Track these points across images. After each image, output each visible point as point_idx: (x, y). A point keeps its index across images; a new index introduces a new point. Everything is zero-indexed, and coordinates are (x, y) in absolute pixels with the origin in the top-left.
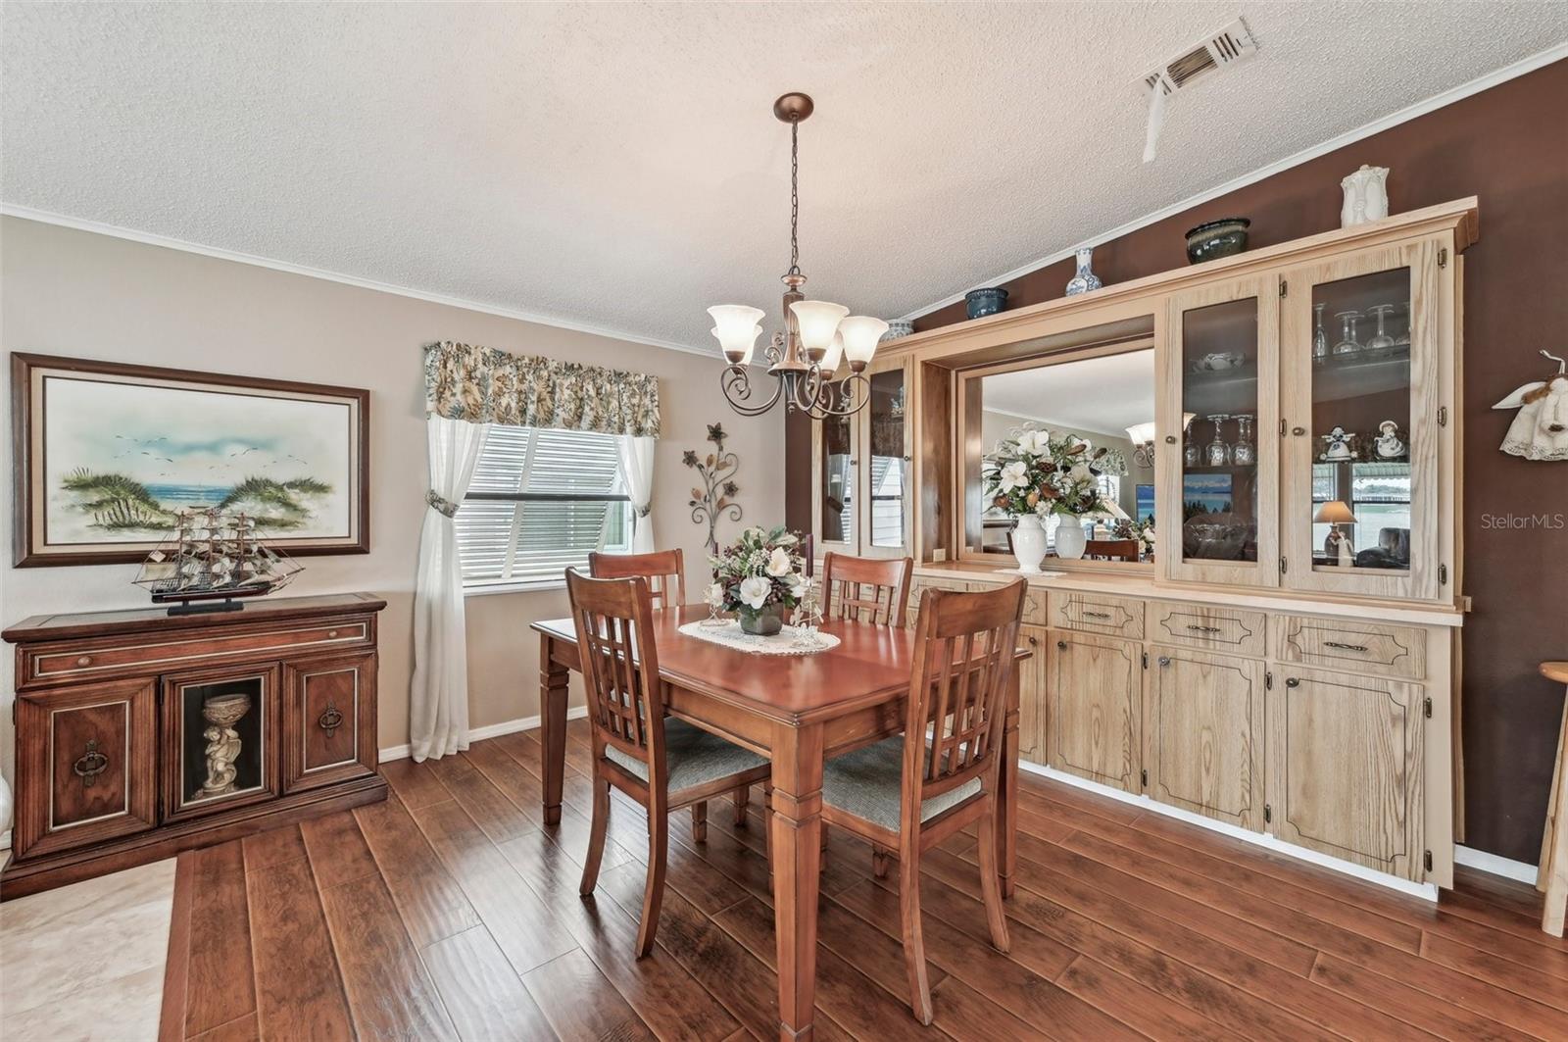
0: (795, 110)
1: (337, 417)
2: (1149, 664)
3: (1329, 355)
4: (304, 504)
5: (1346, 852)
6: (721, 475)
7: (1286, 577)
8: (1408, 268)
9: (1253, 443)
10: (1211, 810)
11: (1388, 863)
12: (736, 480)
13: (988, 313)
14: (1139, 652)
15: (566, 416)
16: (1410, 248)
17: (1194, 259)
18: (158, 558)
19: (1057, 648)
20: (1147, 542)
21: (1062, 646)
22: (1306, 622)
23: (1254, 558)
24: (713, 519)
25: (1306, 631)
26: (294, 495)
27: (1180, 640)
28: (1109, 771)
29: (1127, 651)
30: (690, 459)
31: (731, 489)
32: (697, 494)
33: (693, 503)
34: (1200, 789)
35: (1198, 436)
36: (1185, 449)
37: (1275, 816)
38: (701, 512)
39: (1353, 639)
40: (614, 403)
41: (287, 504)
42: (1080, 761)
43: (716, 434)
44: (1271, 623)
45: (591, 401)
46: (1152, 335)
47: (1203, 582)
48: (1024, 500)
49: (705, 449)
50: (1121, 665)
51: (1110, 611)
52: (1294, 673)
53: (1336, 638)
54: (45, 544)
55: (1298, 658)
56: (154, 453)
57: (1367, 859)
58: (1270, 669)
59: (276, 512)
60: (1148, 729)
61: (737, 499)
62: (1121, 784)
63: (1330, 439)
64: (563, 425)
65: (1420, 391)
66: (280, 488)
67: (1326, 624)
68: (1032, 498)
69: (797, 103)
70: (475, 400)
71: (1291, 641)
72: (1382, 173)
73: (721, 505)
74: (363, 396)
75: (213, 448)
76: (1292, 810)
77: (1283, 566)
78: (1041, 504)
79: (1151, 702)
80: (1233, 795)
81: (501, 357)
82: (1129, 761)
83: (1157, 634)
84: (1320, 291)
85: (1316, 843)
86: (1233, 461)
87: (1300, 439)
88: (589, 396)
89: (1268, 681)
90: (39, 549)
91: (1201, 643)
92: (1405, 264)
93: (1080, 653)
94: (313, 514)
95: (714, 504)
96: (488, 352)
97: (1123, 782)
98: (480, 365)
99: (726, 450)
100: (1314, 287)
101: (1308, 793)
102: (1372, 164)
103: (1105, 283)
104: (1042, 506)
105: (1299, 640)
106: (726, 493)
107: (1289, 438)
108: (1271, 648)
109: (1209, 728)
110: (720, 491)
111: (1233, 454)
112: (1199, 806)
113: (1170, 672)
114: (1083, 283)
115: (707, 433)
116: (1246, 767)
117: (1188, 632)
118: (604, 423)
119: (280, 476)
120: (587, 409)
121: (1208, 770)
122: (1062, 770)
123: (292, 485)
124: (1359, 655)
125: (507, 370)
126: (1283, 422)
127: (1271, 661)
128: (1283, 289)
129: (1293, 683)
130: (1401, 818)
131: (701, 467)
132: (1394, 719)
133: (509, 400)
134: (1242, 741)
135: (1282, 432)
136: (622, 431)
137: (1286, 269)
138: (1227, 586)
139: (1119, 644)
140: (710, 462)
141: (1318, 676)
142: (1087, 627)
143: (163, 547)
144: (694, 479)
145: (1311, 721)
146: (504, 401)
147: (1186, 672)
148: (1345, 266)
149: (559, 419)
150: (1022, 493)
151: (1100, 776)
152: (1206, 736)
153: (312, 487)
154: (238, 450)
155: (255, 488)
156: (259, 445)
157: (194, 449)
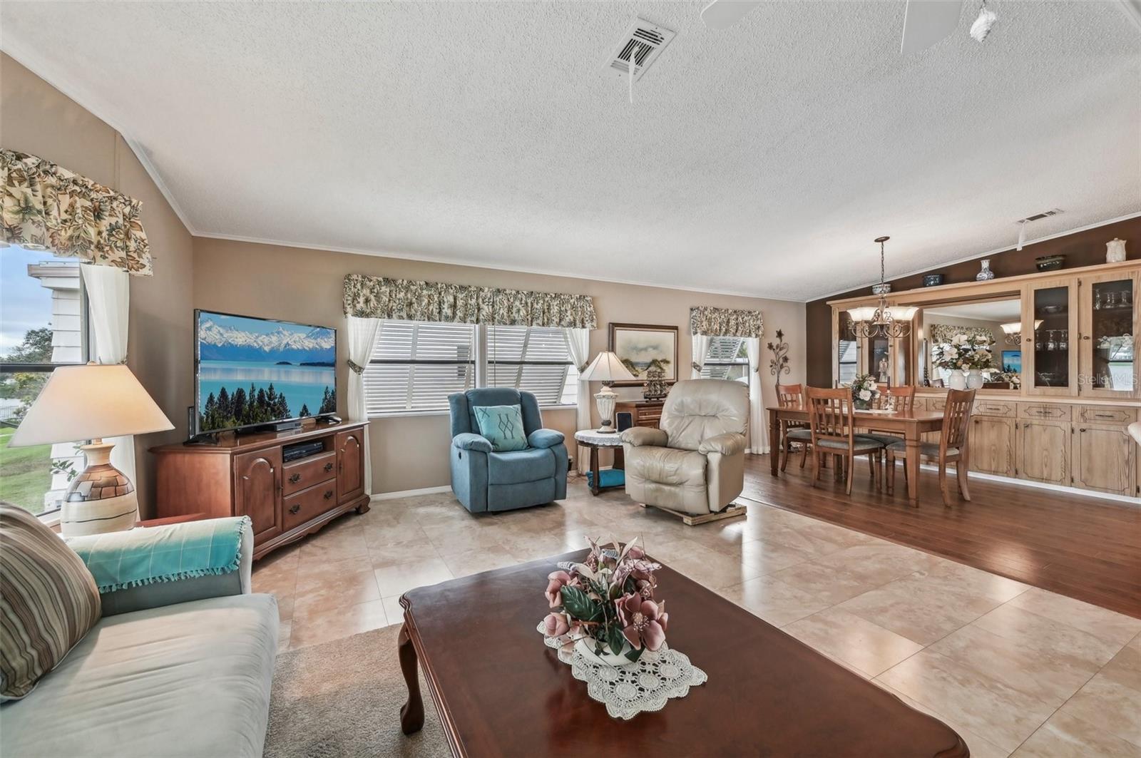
0: (882, 240)
1: (669, 337)
2: (1019, 427)
3: (1101, 308)
4: (664, 368)
5: (1106, 490)
6: (781, 353)
7: (1081, 392)
8: (1131, 280)
9: (1066, 340)
10: (1048, 480)
11: (1122, 492)
12: (788, 355)
13: (936, 285)
14: (1014, 424)
15: (734, 332)
16: (1133, 272)
17: (1040, 269)
19: (974, 423)
20: (1014, 384)
21: (977, 422)
22: (1088, 408)
23: (1067, 385)
24: (779, 373)
25: (1088, 412)
26: (662, 364)
27: (1033, 417)
28: (1000, 470)
29: (1008, 423)
30: (770, 346)
31: (786, 359)
32: (772, 362)
33: (771, 366)
34: (1042, 473)
35: (1041, 336)
36: (1035, 343)
37: (1075, 480)
38: (774, 370)
39: (1108, 413)
40: (747, 324)
41: (661, 368)
42: (986, 467)
43: (780, 334)
44: (1073, 410)
46: (1020, 295)
47: (1044, 395)
48: (955, 364)
49: (776, 341)
50: (1006, 429)
51: (1001, 408)
52: (1084, 426)
53: (1101, 413)
55: (1085, 421)
56: (635, 351)
57: (1114, 491)
58: (1073, 426)
60: (1018, 453)
61: (789, 364)
62: (1006, 475)
63: (1101, 340)
64: (733, 335)
65: (1136, 324)
66: (659, 362)
67: (1096, 409)
68: (960, 363)
70: (707, 327)
71: (1082, 415)
72: (1123, 243)
73: (782, 367)
74: (676, 328)
75: (646, 349)
76: (1083, 477)
77: (1080, 389)
78: (965, 365)
79: (1020, 441)
80: (1057, 473)
81: (715, 310)
82: (1010, 465)
83: (1022, 415)
84: (1095, 286)
85: (1093, 488)
86: (1059, 348)
87: (1088, 340)
88: (740, 322)
89: (1073, 431)
91: (1043, 418)
92: (1131, 278)
93: (985, 425)
94: (666, 371)
95: (779, 366)
96: (712, 309)
97: (1007, 474)
98: (709, 314)
99: (783, 342)
100: (1093, 285)
101: (1090, 470)
102: (1120, 239)
103: (995, 277)
104: (965, 366)
105: (1086, 415)
106: (784, 361)
107: (1083, 341)
108: (1074, 418)
109: (1046, 450)
110: (781, 360)
111: (1059, 345)
112: (1042, 480)
113: (1028, 430)
114: (985, 275)
115: (776, 334)
116: (1063, 463)
117: (1037, 414)
118: (745, 333)
119: (659, 359)
120: (740, 328)
121: (1046, 466)
122: (977, 472)
123: (662, 361)
124: (1110, 419)
126: (1080, 334)
127: (1074, 423)
128: (1080, 283)
129: (1084, 430)
130: (1127, 474)
131: (774, 349)
132: (1124, 441)
133: (716, 326)
134: (1061, 453)
135: (1080, 338)
136: (750, 335)
137: (1081, 276)
138: (1056, 396)
139: (1005, 420)
140: (777, 347)
141: (1094, 427)
142: (989, 414)
144: (771, 355)
145: (1090, 444)
147: (1036, 428)
148: (1106, 277)
149: (731, 333)
150: (954, 361)
151: (995, 473)
152: (1045, 453)
153: (666, 362)
154: (650, 349)
155: (654, 362)
156: (655, 348)
157: (641, 350)
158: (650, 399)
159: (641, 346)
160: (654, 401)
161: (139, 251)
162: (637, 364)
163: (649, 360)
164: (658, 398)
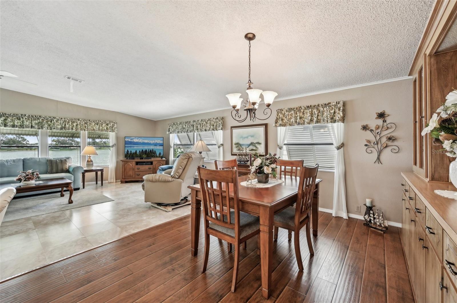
0: (250, 37)
1: (261, 130)
15: (307, 121)
18: (238, 155)
24: (380, 151)
26: (257, 145)
31: (392, 139)
33: (367, 145)
38: (370, 149)
41: (256, 147)
45: (315, 115)
54: (233, 152)
56: (241, 139)
59: (254, 148)
61: (396, 143)
64: (307, 124)
66: (255, 144)
69: (250, 36)
70: (286, 121)
73: (385, 146)
74: (265, 125)
75: (247, 137)
81: (290, 110)
88: (315, 114)
90: (233, 153)
94: (259, 148)
95: (380, 145)
96: (286, 109)
98: (286, 113)
106: (388, 141)
110: (384, 140)
118: (322, 121)
119: (255, 142)
123: (256, 143)
125: (293, 112)
133: (293, 120)
143: (238, 153)
144: (367, 136)
146: (292, 120)
149: (306, 122)
153: (259, 143)
154: (250, 137)
155: (252, 144)
156: (252, 136)
157: (245, 138)
158: (240, 162)
159: (245, 136)
160: (243, 164)
161: (115, 129)
162: (243, 145)
163: (249, 143)
164: (245, 162)
